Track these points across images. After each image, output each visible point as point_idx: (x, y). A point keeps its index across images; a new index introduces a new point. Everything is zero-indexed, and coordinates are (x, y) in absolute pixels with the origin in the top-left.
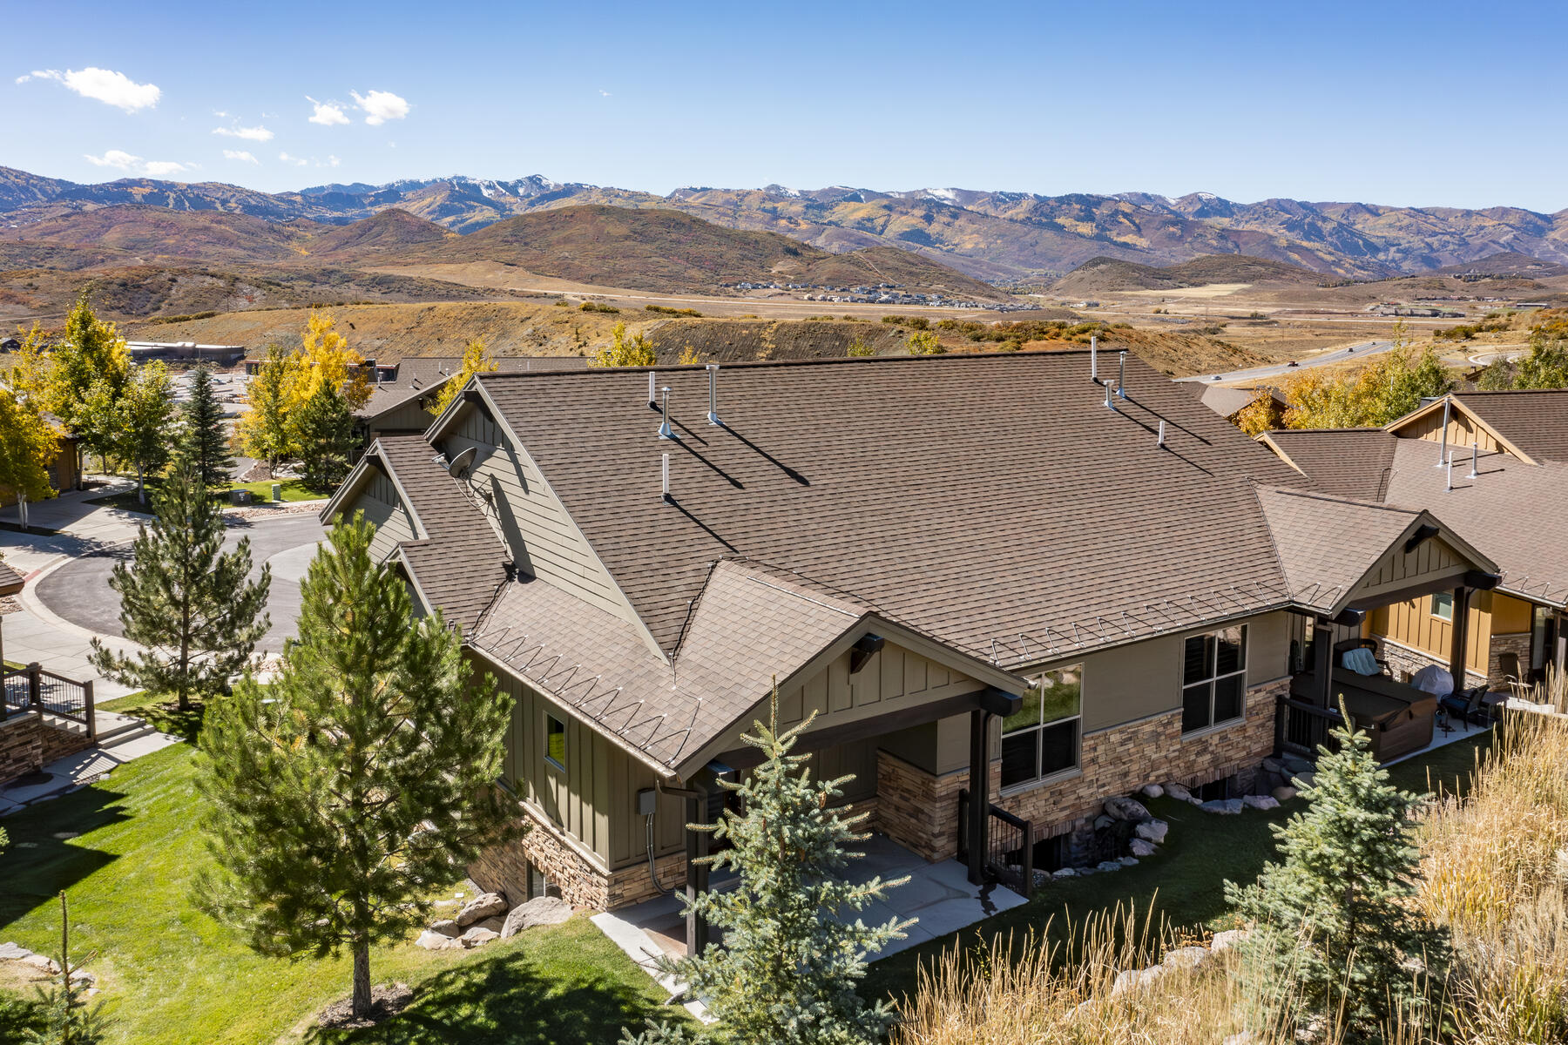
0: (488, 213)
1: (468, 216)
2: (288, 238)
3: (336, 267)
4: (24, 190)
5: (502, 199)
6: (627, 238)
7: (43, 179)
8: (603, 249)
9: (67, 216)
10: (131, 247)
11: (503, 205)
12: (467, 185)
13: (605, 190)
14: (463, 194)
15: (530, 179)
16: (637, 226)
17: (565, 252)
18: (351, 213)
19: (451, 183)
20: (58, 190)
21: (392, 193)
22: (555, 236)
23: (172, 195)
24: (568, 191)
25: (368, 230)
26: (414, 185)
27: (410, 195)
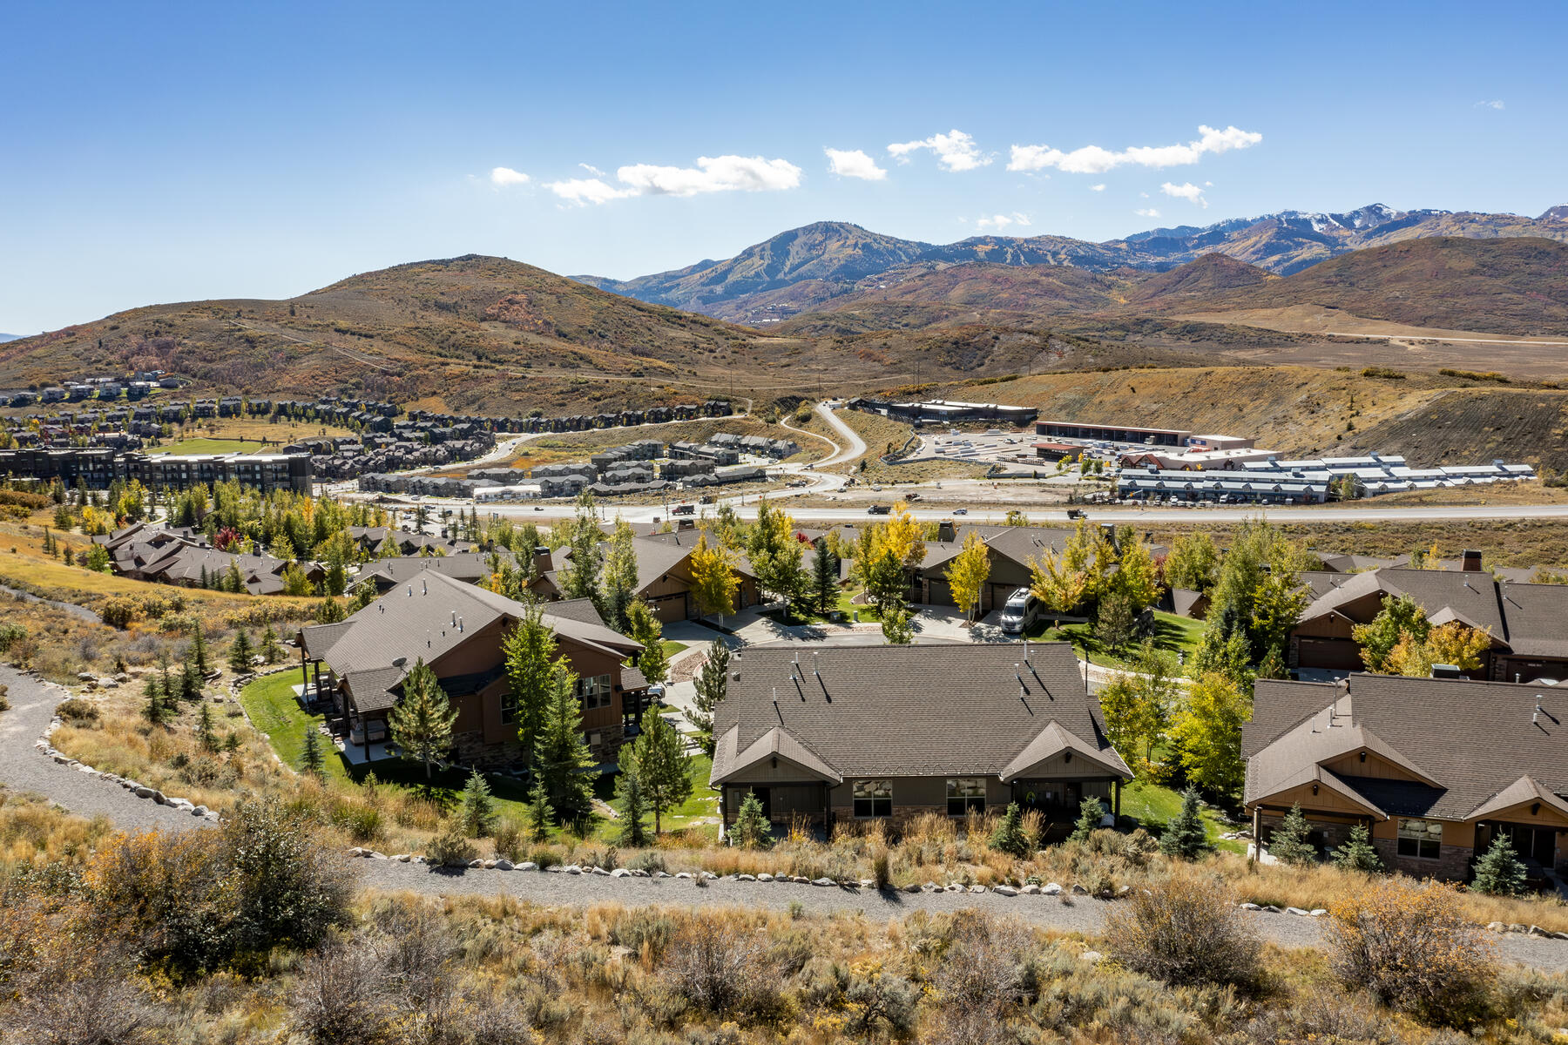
0: (1318, 250)
1: (1296, 253)
2: (1109, 287)
3: (1148, 315)
4: (892, 253)
5: (1335, 234)
6: (1473, 272)
7: (907, 243)
8: (1442, 286)
9: (923, 276)
10: (971, 303)
11: (1335, 239)
12: (1296, 222)
13: (1458, 215)
14: (1292, 229)
15: (1369, 209)
16: (1487, 258)
17: (1395, 291)
18: (1174, 257)
19: (1279, 220)
20: (919, 251)
21: (1217, 234)
22: (1386, 274)
23: (1010, 250)
24: (1413, 219)
25: (1186, 276)
26: (1240, 225)
27: (1235, 235)
